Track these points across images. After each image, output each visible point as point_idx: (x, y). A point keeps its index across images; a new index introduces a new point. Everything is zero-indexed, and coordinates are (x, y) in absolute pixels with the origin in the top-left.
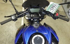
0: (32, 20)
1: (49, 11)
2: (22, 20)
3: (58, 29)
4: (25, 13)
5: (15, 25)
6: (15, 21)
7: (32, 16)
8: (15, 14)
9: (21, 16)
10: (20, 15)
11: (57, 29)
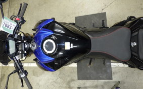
0: (25, 52)
1: (13, 30)
2: (29, 66)
3: (45, 3)
4: (16, 62)
5: (38, 76)
6: (27, 73)
7: (20, 52)
8: (19, 73)
9: (21, 66)
10: (19, 67)
11: (45, 5)
